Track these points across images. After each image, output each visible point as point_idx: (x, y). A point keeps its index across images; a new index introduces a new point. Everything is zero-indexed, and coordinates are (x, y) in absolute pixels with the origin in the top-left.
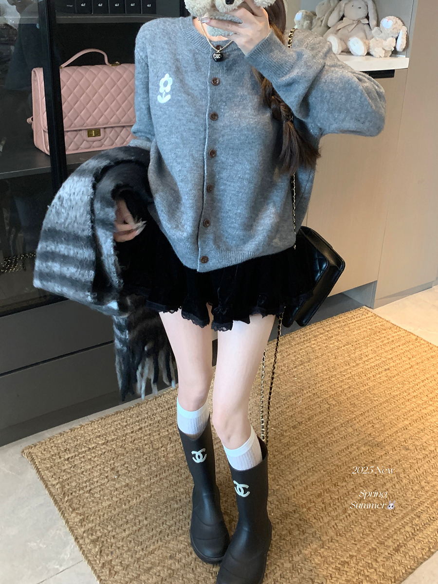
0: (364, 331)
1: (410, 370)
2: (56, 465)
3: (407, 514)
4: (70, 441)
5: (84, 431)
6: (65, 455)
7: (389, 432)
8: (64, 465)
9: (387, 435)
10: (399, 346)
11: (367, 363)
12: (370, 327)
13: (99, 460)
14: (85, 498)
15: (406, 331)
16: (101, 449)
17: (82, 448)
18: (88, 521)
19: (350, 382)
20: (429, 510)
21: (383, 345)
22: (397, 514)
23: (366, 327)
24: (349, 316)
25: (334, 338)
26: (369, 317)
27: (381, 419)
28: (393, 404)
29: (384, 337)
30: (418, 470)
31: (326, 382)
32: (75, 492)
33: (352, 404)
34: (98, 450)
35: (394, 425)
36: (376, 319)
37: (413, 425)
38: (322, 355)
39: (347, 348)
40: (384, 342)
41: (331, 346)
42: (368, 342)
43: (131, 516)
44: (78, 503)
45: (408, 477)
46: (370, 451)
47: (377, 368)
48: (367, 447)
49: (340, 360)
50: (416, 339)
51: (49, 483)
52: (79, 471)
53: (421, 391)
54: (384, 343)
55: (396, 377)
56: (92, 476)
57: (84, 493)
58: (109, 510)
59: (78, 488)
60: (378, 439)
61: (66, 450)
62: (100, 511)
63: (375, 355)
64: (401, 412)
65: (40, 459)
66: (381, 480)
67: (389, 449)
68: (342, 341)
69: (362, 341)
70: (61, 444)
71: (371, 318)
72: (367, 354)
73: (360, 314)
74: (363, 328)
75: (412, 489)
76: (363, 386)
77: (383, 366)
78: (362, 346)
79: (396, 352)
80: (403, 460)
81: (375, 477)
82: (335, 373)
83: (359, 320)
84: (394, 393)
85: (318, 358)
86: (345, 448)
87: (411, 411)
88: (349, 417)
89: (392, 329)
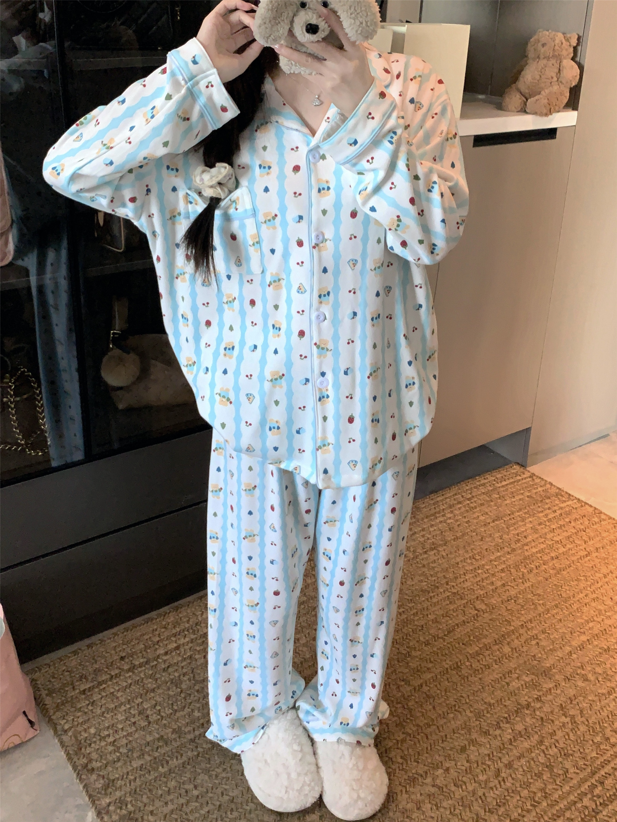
0: (520, 499)
1: (586, 559)
3: (585, 780)
7: (560, 653)
9: (557, 658)
10: (570, 522)
11: (526, 547)
12: (529, 494)
13: (124, 696)
15: (579, 500)
19: (504, 576)
21: (548, 520)
22: (572, 779)
23: (522, 494)
24: (498, 476)
25: (478, 509)
26: (525, 478)
27: (549, 633)
28: (564, 611)
29: (549, 509)
30: (601, 711)
31: (471, 575)
32: (95, 742)
33: (508, 610)
35: (565, 642)
36: (536, 481)
37: (592, 642)
38: (463, 535)
39: (497, 525)
40: (550, 517)
41: (475, 521)
42: (528, 515)
43: (174, 784)
45: (586, 723)
47: (540, 555)
48: (531, 677)
49: (489, 543)
50: (594, 512)
52: (99, 711)
53: (603, 591)
55: (568, 570)
56: (116, 721)
57: (106, 745)
58: (142, 773)
59: (98, 738)
60: (545, 663)
61: (81, 677)
62: (130, 774)
63: (537, 535)
64: (575, 622)
66: (550, 727)
67: (560, 680)
68: (489, 513)
69: (519, 514)
71: (530, 479)
72: (525, 534)
74: (518, 494)
75: (592, 741)
76: (523, 583)
78: (517, 522)
79: (567, 531)
80: (580, 696)
81: (540, 722)
82: (483, 562)
83: (511, 483)
84: (565, 594)
85: (456, 539)
86: (501, 677)
87: (589, 621)
88: (504, 629)
89: (560, 497)
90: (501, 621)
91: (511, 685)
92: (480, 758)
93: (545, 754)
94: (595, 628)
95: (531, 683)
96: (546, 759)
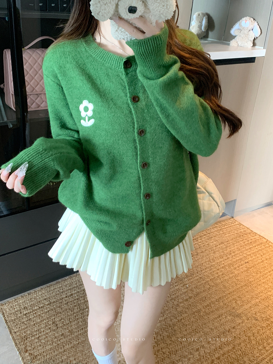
0: (233, 235)
1: (261, 264)
2: (18, 318)
4: (27, 302)
6: (24, 312)
7: (246, 307)
8: (23, 319)
9: (244, 309)
10: (255, 246)
11: (234, 257)
12: (236, 232)
13: (45, 316)
14: (35, 343)
15: (260, 236)
17: (35, 307)
18: (36, 360)
19: (223, 270)
21: (245, 245)
23: (234, 232)
24: (223, 224)
25: (213, 238)
26: (236, 225)
27: (241, 298)
28: (249, 287)
29: (246, 239)
30: (263, 335)
31: (208, 270)
32: (29, 338)
33: (224, 286)
34: (45, 309)
35: (249, 302)
36: (241, 226)
37: (261, 302)
38: (206, 250)
39: (221, 246)
41: (211, 244)
42: (235, 242)
43: (65, 357)
44: (30, 346)
45: (255, 340)
47: (240, 261)
48: (231, 317)
49: (217, 255)
50: (266, 242)
51: (12, 331)
52: (32, 323)
53: (268, 279)
54: (245, 243)
55: (252, 268)
56: (41, 327)
57: (35, 339)
58: (50, 352)
59: (31, 336)
60: (239, 311)
61: (25, 308)
62: (45, 352)
63: (239, 252)
64: (254, 293)
65: (8, 313)
66: (238, 341)
67: (245, 319)
68: (218, 240)
69: (231, 241)
70: (22, 304)
71: (238, 225)
72: (234, 251)
73: (230, 222)
74: (232, 232)
75: (258, 349)
76: (231, 274)
77: (244, 260)
78: (231, 245)
80: (254, 327)
81: (234, 338)
82: (214, 264)
83: (229, 227)
84: (250, 280)
85: (202, 252)
86: (218, 317)
87: (261, 293)
88: (221, 295)
89: (251, 234)
90: (220, 291)
91: (222, 321)
92: (205, 354)
93: (235, 354)
94: (263, 296)
95: (231, 320)
96: (235, 356)
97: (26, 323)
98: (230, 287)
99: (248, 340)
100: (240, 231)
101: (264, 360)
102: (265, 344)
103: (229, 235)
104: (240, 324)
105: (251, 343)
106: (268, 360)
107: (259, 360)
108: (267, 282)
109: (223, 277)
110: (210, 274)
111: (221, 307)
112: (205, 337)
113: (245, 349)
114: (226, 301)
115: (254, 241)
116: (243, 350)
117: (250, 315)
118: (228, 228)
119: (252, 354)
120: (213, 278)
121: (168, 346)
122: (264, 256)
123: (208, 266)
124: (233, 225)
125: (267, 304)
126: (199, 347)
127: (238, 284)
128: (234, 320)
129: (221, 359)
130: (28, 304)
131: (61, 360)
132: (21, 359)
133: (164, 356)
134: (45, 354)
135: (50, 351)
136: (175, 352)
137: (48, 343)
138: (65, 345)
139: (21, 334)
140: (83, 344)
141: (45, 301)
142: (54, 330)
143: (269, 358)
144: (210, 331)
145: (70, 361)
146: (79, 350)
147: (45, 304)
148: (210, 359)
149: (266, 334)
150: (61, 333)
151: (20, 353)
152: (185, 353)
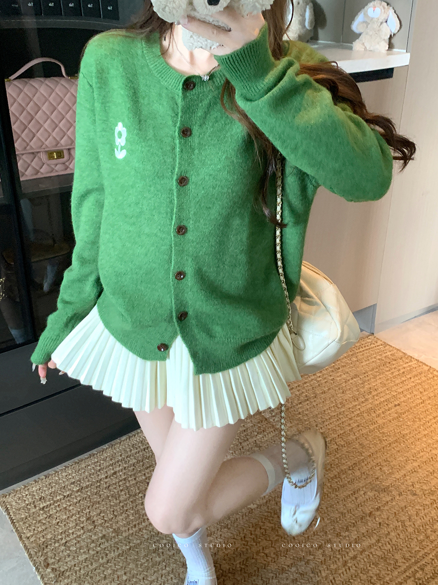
0: (373, 362)
1: (421, 406)
2: (31, 515)
3: (409, 567)
4: (45, 489)
5: (59, 477)
6: (40, 504)
7: (397, 476)
8: (39, 516)
9: (394, 479)
10: (411, 378)
11: (376, 398)
12: (380, 358)
13: (75, 509)
14: (60, 552)
15: (419, 361)
16: (76, 497)
17: (56, 496)
18: (63, 577)
19: (359, 420)
20: (433, 562)
21: (393, 377)
22: (400, 566)
23: (375, 358)
25: (341, 369)
26: (378, 346)
27: (389, 461)
28: (402, 444)
29: (395, 368)
30: (424, 517)
31: (334, 420)
32: (51, 544)
33: (360, 445)
34: (73, 498)
35: (401, 467)
36: (386, 348)
37: (422, 467)
38: (329, 389)
39: (355, 381)
41: (338, 379)
42: (378, 374)
43: (109, 571)
44: (53, 557)
45: (413, 526)
46: (376, 496)
47: (386, 403)
48: (374, 493)
49: (348, 395)
50: (429, 370)
52: (54, 522)
53: (432, 429)
54: (394, 374)
55: (407, 414)
56: (68, 527)
57: (60, 545)
58: (86, 564)
59: (53, 541)
60: (385, 483)
61: (41, 498)
62: (76, 566)
63: (385, 388)
64: (410, 452)
66: (386, 529)
67: (395, 495)
68: (349, 372)
69: (371, 372)
70: (36, 492)
71: (382, 346)
72: (376, 387)
73: (369, 342)
74: (372, 358)
75: (417, 539)
76: (372, 424)
77: (393, 402)
78: (370, 379)
79: (407, 385)
80: (410, 506)
81: (379, 526)
82: (343, 410)
83: (367, 349)
84: (404, 432)
85: (324, 392)
86: (352, 494)
87: (421, 451)
88: (356, 459)
89: (404, 359)
90: (355, 453)
91: (359, 499)
92: (332, 553)
93: (381, 549)
94: (425, 457)
95: (374, 498)
96: (381, 553)
97: (44, 522)
98: (371, 446)
99: (401, 527)
100: (385, 355)
101: (426, 556)
102: (429, 532)
103: (367, 362)
104: (387, 502)
105: (406, 531)
106: (433, 556)
107: (418, 557)
108: (431, 434)
109: (359, 431)
110: (337, 427)
111: (357, 478)
112: (332, 527)
113: (397, 540)
114: (365, 467)
115: (408, 370)
116: (394, 542)
117: (404, 488)
118: (366, 352)
119: (408, 547)
120: (342, 432)
121: (273, 545)
122: (425, 393)
123: (334, 414)
124: (373, 346)
125: (431, 469)
126: (323, 542)
127: (383, 440)
128: (377, 497)
129: (358, 559)
130: (47, 492)
131: (103, 576)
132: (39, 578)
133: (268, 560)
134: (78, 569)
135: (85, 562)
136: (285, 553)
137: (82, 551)
138: (108, 552)
139: (38, 540)
140: (137, 550)
141: (73, 486)
142: (89, 531)
143: (435, 552)
144: (340, 517)
145: (118, 577)
146: (131, 560)
147: (73, 491)
148: (341, 559)
149: (430, 515)
150: (100, 535)
151: (37, 568)
152: (301, 552)
